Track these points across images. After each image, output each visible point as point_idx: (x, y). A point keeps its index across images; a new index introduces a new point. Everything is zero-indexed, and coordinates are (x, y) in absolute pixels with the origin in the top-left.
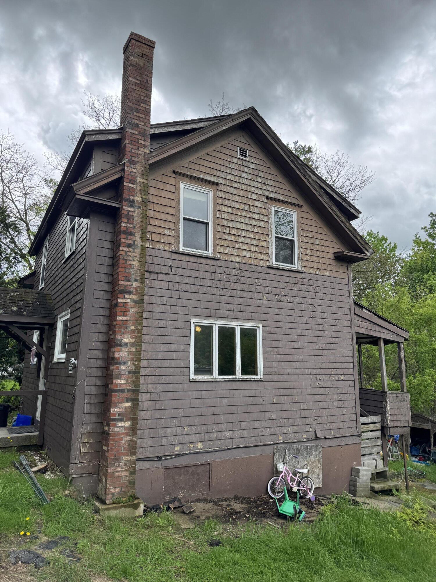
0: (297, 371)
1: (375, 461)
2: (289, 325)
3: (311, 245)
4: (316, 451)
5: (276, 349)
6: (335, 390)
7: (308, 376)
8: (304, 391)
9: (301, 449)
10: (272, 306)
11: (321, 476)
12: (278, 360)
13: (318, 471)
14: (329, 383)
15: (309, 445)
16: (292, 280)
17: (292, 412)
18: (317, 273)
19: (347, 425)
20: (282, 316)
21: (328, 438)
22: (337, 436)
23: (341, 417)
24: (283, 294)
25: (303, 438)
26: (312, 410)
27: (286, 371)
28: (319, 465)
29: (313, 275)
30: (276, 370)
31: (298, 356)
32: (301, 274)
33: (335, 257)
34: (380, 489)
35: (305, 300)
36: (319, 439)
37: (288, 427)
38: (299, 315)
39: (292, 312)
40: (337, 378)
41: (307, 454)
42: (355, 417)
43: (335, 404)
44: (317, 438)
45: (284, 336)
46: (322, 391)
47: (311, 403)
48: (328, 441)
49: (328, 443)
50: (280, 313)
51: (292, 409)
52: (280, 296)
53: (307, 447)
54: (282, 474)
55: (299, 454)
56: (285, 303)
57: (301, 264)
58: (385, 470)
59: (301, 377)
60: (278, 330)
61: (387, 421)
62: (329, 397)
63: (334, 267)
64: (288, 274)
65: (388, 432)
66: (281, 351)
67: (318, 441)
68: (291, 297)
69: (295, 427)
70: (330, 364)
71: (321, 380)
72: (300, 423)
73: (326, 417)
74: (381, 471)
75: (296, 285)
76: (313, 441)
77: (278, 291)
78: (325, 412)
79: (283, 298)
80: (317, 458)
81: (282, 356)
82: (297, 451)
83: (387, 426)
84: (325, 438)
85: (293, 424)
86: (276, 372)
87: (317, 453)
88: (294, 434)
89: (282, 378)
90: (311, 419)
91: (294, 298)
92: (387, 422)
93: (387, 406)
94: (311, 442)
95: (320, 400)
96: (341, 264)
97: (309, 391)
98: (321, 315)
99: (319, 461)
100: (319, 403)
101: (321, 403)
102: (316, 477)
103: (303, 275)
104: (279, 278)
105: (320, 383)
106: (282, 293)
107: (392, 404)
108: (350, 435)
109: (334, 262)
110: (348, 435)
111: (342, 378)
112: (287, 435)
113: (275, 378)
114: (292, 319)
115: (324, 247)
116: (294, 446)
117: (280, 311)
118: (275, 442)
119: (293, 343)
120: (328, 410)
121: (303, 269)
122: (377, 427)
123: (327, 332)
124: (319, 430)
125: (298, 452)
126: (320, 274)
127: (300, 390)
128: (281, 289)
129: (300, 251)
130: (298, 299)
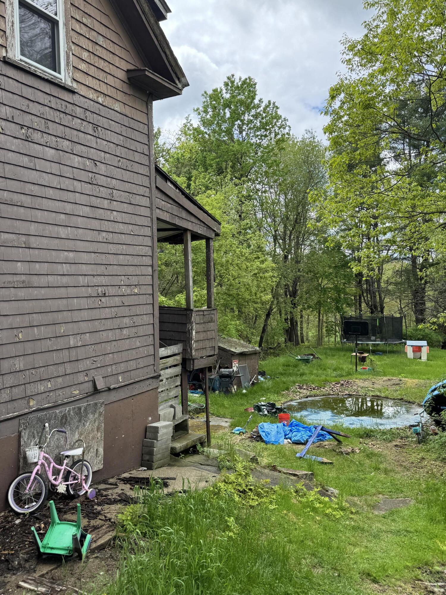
0: (65, 280)
1: (172, 409)
2: (50, 193)
3: (90, 44)
4: (94, 413)
5: (23, 238)
6: (125, 311)
7: (83, 289)
8: (77, 316)
9: (69, 414)
10: (13, 148)
11: (101, 450)
12: (28, 259)
13: (97, 445)
14: (117, 299)
15: (83, 405)
16: (54, 103)
17: (55, 354)
18: (100, 100)
19: (142, 363)
20: (34, 172)
21: (114, 389)
22: (127, 383)
23: (134, 352)
24: (38, 128)
25: (73, 395)
26: (90, 346)
27: (43, 281)
28: (99, 434)
29: (92, 103)
30: (23, 278)
31: (66, 253)
32: (70, 95)
33: (129, 79)
34: (182, 449)
35: (78, 149)
36: (100, 392)
37: (46, 382)
38: (68, 175)
39: (55, 169)
40: (129, 292)
41: (80, 421)
42: (153, 349)
43: (125, 332)
44: (96, 391)
45: (39, 213)
46: (107, 313)
47: (88, 334)
48: (113, 393)
49: (113, 396)
50: (31, 165)
51: (55, 348)
52: (30, 130)
53: (80, 409)
54: (38, 467)
55: (65, 423)
56: (41, 147)
57: (71, 74)
58: (185, 418)
59: (72, 292)
60: (27, 200)
61: (191, 350)
62: (117, 323)
63: (127, 97)
64: (47, 88)
65: (192, 366)
66: (34, 242)
67: (97, 396)
68: (53, 138)
69: (60, 380)
70: (119, 268)
71: (104, 295)
72: (68, 372)
73: (111, 355)
74: (180, 421)
75: (62, 115)
76: (89, 398)
77: (27, 120)
78: (109, 348)
79: (36, 136)
80: (97, 424)
81: (37, 251)
82: (62, 420)
83: (190, 358)
84: (109, 389)
85: (55, 375)
86: (23, 282)
87: (96, 415)
88: (57, 391)
89: (36, 293)
90: (88, 362)
91: (59, 139)
92: (191, 353)
93: (192, 329)
94: (86, 399)
95: (102, 329)
96: (137, 95)
97: (85, 315)
98: (107, 181)
99: (98, 429)
100: (101, 333)
101: (103, 333)
102: (94, 454)
103: (76, 99)
104: (28, 92)
105: (103, 299)
106: (35, 126)
107: (198, 326)
108: (145, 378)
109: (126, 88)
110: (143, 378)
111: (136, 291)
112: (44, 395)
113: (22, 293)
114: (55, 181)
115: (111, 55)
116: (57, 411)
117: (31, 161)
118: (21, 412)
119: (56, 227)
120: (114, 343)
121: (75, 85)
122: (177, 360)
123: (115, 213)
124: (101, 377)
125: (64, 420)
126: (104, 104)
127: (69, 313)
128: (33, 117)
129: (70, 49)
130: (65, 145)
